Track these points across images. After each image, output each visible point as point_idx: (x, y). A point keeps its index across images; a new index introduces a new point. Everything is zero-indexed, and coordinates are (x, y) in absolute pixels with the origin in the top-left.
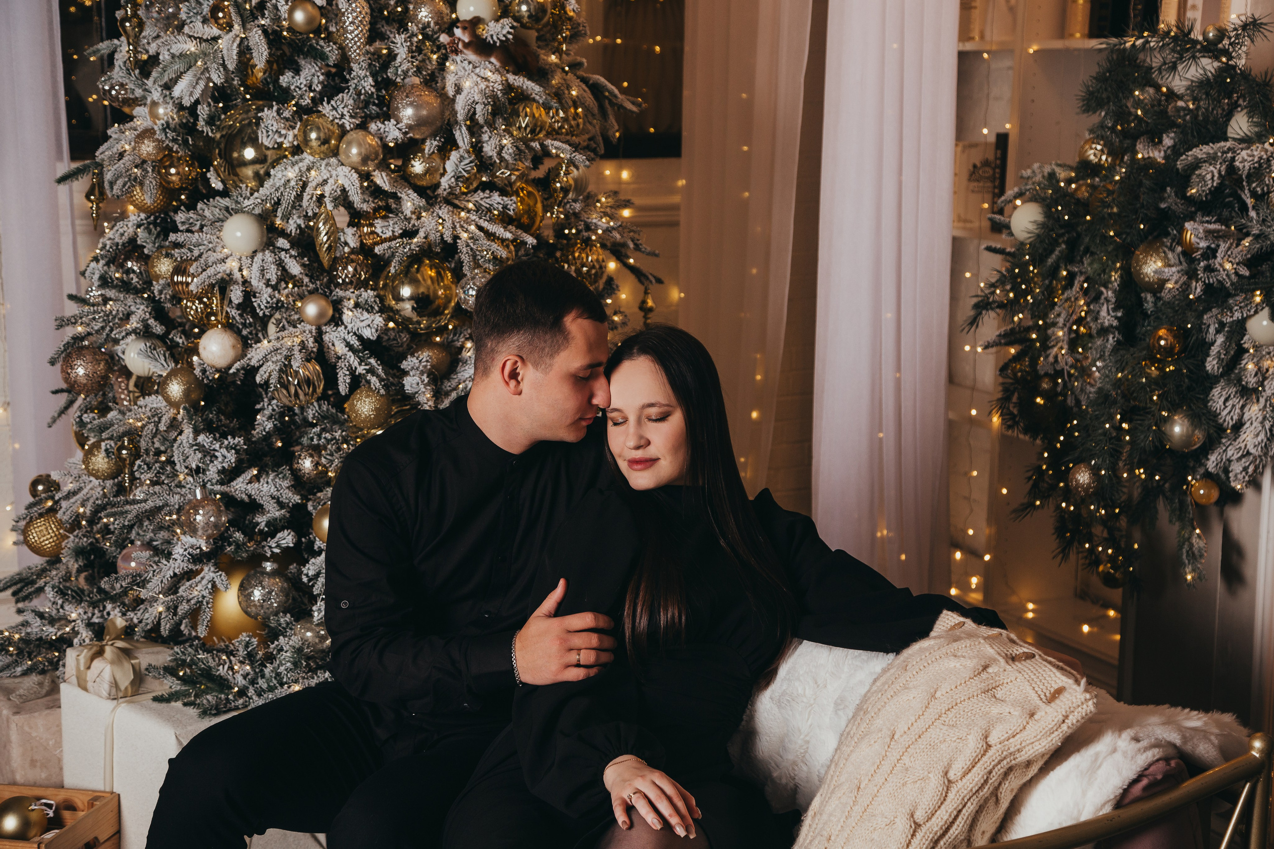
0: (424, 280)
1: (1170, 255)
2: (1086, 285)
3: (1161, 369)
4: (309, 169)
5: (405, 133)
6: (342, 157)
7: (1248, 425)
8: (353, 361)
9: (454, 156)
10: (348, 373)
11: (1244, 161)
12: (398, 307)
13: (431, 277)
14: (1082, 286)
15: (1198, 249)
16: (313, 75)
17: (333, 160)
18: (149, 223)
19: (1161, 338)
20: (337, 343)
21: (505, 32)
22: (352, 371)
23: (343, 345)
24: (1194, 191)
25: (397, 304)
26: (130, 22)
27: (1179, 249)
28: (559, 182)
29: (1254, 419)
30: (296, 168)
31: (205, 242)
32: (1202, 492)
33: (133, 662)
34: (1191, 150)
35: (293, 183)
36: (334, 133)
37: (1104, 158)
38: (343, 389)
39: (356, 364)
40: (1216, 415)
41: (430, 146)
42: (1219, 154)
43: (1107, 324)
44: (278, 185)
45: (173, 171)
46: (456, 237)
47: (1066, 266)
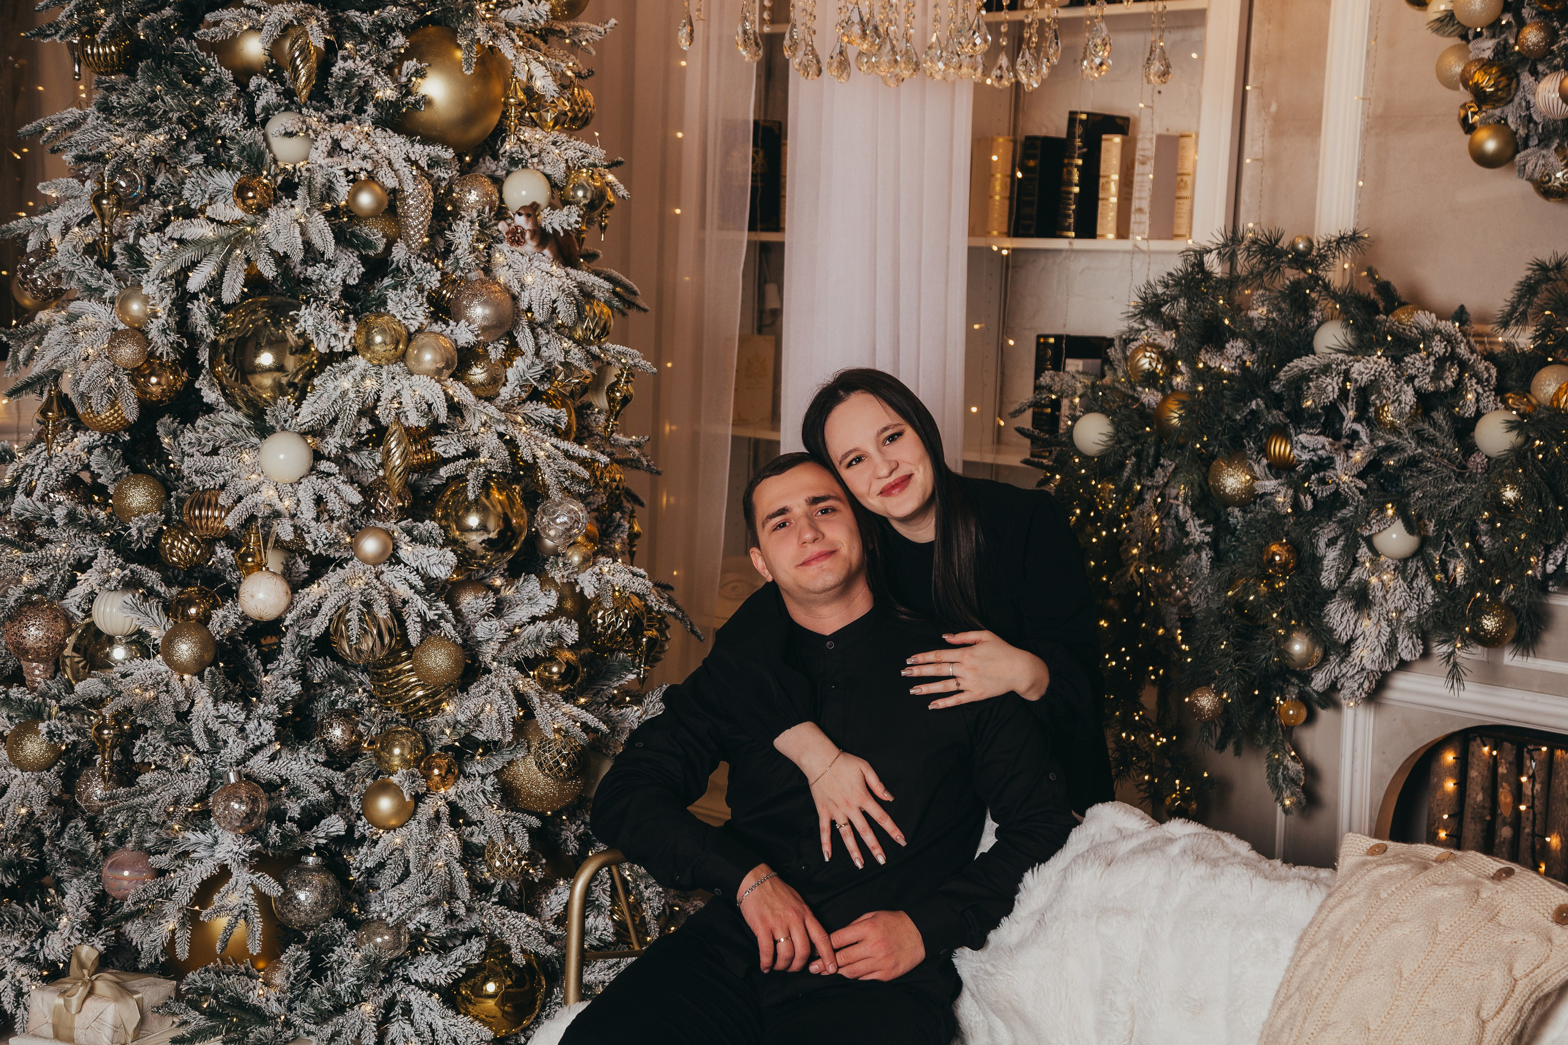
0: (493, 506)
1: (1256, 468)
2: (1159, 500)
3: (1270, 585)
4: (363, 378)
5: (477, 336)
6: (412, 363)
7: (1360, 640)
8: (420, 604)
9: (518, 362)
10: (419, 619)
11: (1361, 373)
12: (463, 538)
13: (500, 502)
14: (1155, 501)
15: (1300, 462)
16: (352, 266)
17: (397, 368)
18: (105, 445)
19: (1274, 554)
20: (398, 585)
21: (572, 221)
22: (422, 616)
23: (406, 587)
24: (1309, 403)
25: (462, 535)
26: (108, 198)
27: (1265, 461)
28: (618, 391)
29: (1367, 634)
30: (350, 377)
31: (228, 467)
32: (1291, 712)
33: (136, 997)
34: (1292, 361)
35: (352, 395)
36: (401, 336)
37: (1159, 367)
38: (414, 638)
39: (425, 608)
40: (1331, 631)
41: (496, 352)
42: (1334, 366)
43: (1198, 540)
44: (334, 397)
45: (154, 380)
46: (535, 457)
47: (1139, 480)
